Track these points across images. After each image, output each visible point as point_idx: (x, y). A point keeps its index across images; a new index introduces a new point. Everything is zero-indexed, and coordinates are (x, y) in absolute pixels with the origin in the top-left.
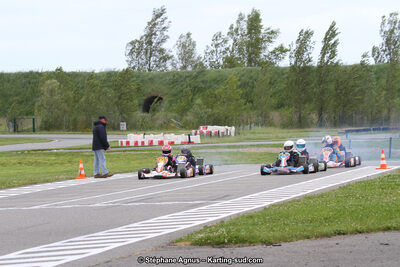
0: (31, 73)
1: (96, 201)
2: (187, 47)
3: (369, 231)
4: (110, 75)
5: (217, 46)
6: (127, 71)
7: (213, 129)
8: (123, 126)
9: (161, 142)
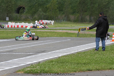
3: (102, 69)
8: (7, 19)
9: (22, 26)
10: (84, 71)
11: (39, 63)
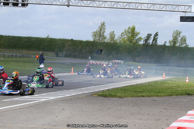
0: (63, 39)
1: (74, 80)
2: (112, 35)
3: (151, 96)
4: (88, 42)
5: (122, 36)
7: (117, 61)
8: (90, 58)
9: (100, 64)
10: (139, 97)
11: (109, 90)
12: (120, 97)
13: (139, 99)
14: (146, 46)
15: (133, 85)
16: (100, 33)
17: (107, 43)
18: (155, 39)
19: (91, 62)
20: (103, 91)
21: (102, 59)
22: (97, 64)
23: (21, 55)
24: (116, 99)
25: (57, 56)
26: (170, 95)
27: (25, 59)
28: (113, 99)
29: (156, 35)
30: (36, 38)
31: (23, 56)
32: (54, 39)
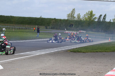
0: (50, 18)
2: (79, 16)
4: (64, 20)
5: (84, 16)
6: (67, 20)
7: (82, 31)
8: (66, 29)
11: (77, 48)
12: (84, 53)
13: (95, 53)
14: (99, 22)
15: (91, 45)
16: (72, 15)
17: (76, 20)
18: (104, 18)
19: (67, 32)
20: (74, 49)
21: (73, 30)
22: (70, 33)
23: (25, 28)
24: (81, 53)
25: (46, 28)
26: (113, 51)
27: (27, 30)
28: (80, 53)
29: (105, 16)
30: (34, 18)
31: (26, 29)
32: (45, 18)
